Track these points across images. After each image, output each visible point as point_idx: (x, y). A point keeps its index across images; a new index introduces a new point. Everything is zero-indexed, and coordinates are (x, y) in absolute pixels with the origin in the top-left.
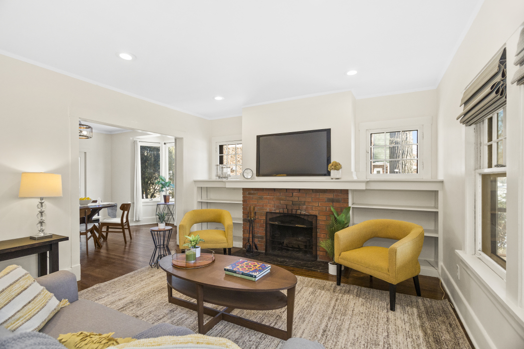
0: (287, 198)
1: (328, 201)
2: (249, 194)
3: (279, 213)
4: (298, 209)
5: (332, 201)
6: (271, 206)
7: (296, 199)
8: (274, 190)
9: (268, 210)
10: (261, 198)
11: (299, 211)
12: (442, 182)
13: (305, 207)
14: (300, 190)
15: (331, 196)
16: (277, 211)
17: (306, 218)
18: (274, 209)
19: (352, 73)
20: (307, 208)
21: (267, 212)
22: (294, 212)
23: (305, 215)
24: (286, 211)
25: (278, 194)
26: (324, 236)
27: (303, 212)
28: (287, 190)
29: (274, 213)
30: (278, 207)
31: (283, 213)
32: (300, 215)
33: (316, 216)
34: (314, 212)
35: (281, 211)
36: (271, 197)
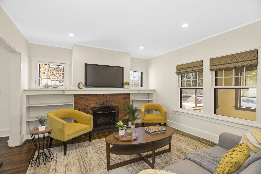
0: (104, 99)
1: (122, 99)
2: (80, 98)
3: (99, 107)
4: (109, 103)
5: (124, 98)
6: (94, 104)
7: (109, 99)
8: (97, 95)
9: (92, 106)
10: (88, 100)
11: (110, 105)
12: (155, 90)
13: (112, 102)
14: (110, 94)
15: (123, 96)
16: (98, 106)
17: (113, 108)
18: (96, 105)
19: (142, 48)
20: (113, 103)
21: (92, 108)
22: (107, 105)
23: (113, 106)
24: (103, 105)
25: (99, 97)
26: (121, 115)
27: (112, 105)
28: (103, 94)
29: (96, 107)
30: (99, 104)
31: (102, 107)
32: (110, 106)
33: (118, 106)
34: (117, 104)
35: (100, 106)
36: (95, 99)
